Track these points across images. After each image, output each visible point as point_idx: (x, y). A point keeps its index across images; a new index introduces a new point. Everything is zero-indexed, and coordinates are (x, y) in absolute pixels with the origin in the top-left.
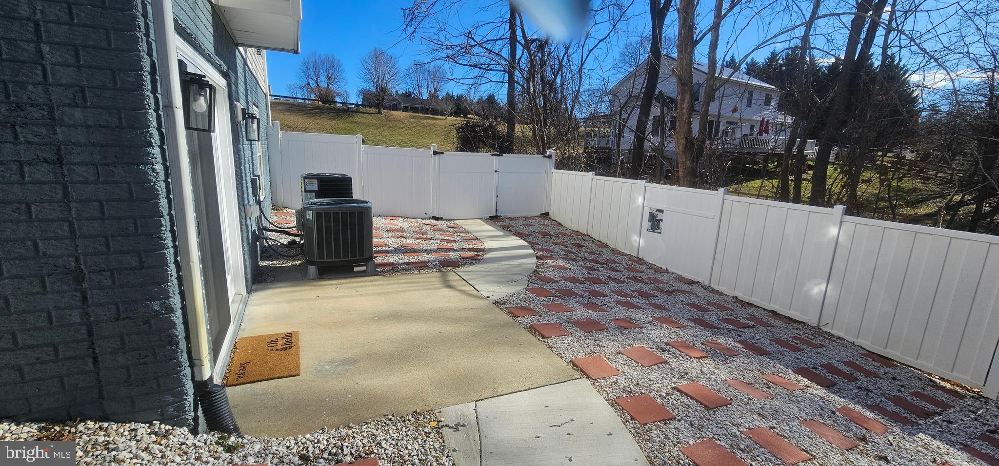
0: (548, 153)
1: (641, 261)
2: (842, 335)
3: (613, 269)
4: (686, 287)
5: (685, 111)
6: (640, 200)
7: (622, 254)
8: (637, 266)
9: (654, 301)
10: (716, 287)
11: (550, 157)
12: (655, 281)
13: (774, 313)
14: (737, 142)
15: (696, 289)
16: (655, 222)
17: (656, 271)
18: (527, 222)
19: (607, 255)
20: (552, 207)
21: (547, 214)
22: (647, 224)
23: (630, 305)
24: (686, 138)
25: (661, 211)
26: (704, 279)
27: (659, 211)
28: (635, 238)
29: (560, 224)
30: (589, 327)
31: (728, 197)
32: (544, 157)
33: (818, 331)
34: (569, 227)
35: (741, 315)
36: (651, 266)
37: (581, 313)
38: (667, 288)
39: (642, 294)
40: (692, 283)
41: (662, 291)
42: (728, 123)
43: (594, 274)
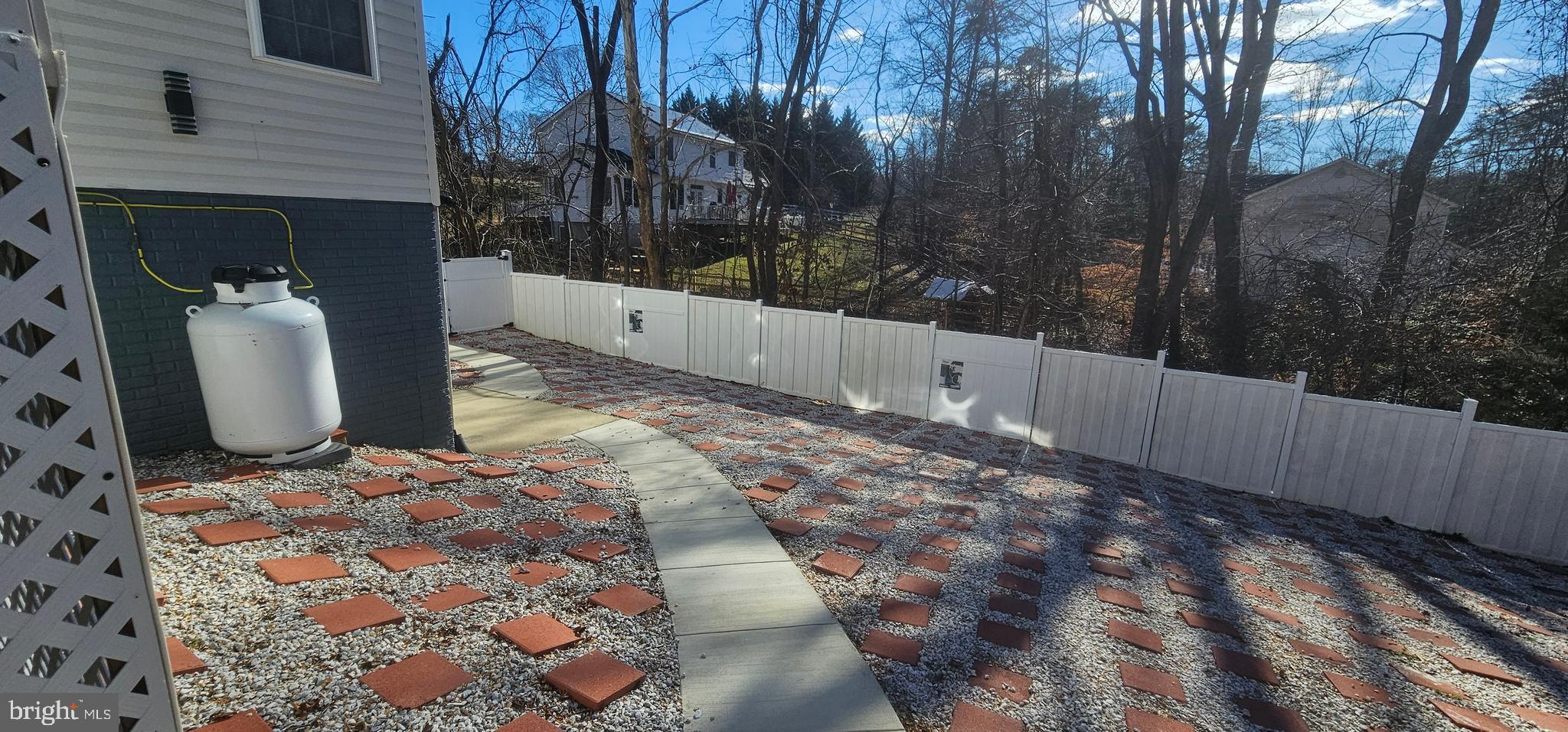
0: (503, 254)
1: (628, 360)
2: (771, 388)
3: (607, 370)
4: (670, 375)
5: (647, 214)
6: (619, 303)
7: (609, 357)
8: (626, 365)
9: (648, 385)
10: (693, 372)
11: (506, 258)
12: (645, 374)
13: (733, 383)
14: (705, 211)
15: (677, 375)
16: (636, 322)
17: (644, 367)
18: (493, 336)
19: (595, 360)
20: (516, 316)
21: (511, 324)
22: (628, 325)
23: (633, 390)
24: (652, 240)
25: (641, 312)
26: (683, 367)
27: (637, 311)
28: (619, 339)
29: (531, 334)
30: (613, 401)
31: (691, 297)
32: (500, 258)
33: (759, 388)
34: (543, 336)
35: (710, 386)
36: (638, 364)
37: (600, 396)
38: (655, 377)
39: (637, 383)
40: (674, 372)
41: (652, 379)
42: (693, 187)
43: (594, 375)
